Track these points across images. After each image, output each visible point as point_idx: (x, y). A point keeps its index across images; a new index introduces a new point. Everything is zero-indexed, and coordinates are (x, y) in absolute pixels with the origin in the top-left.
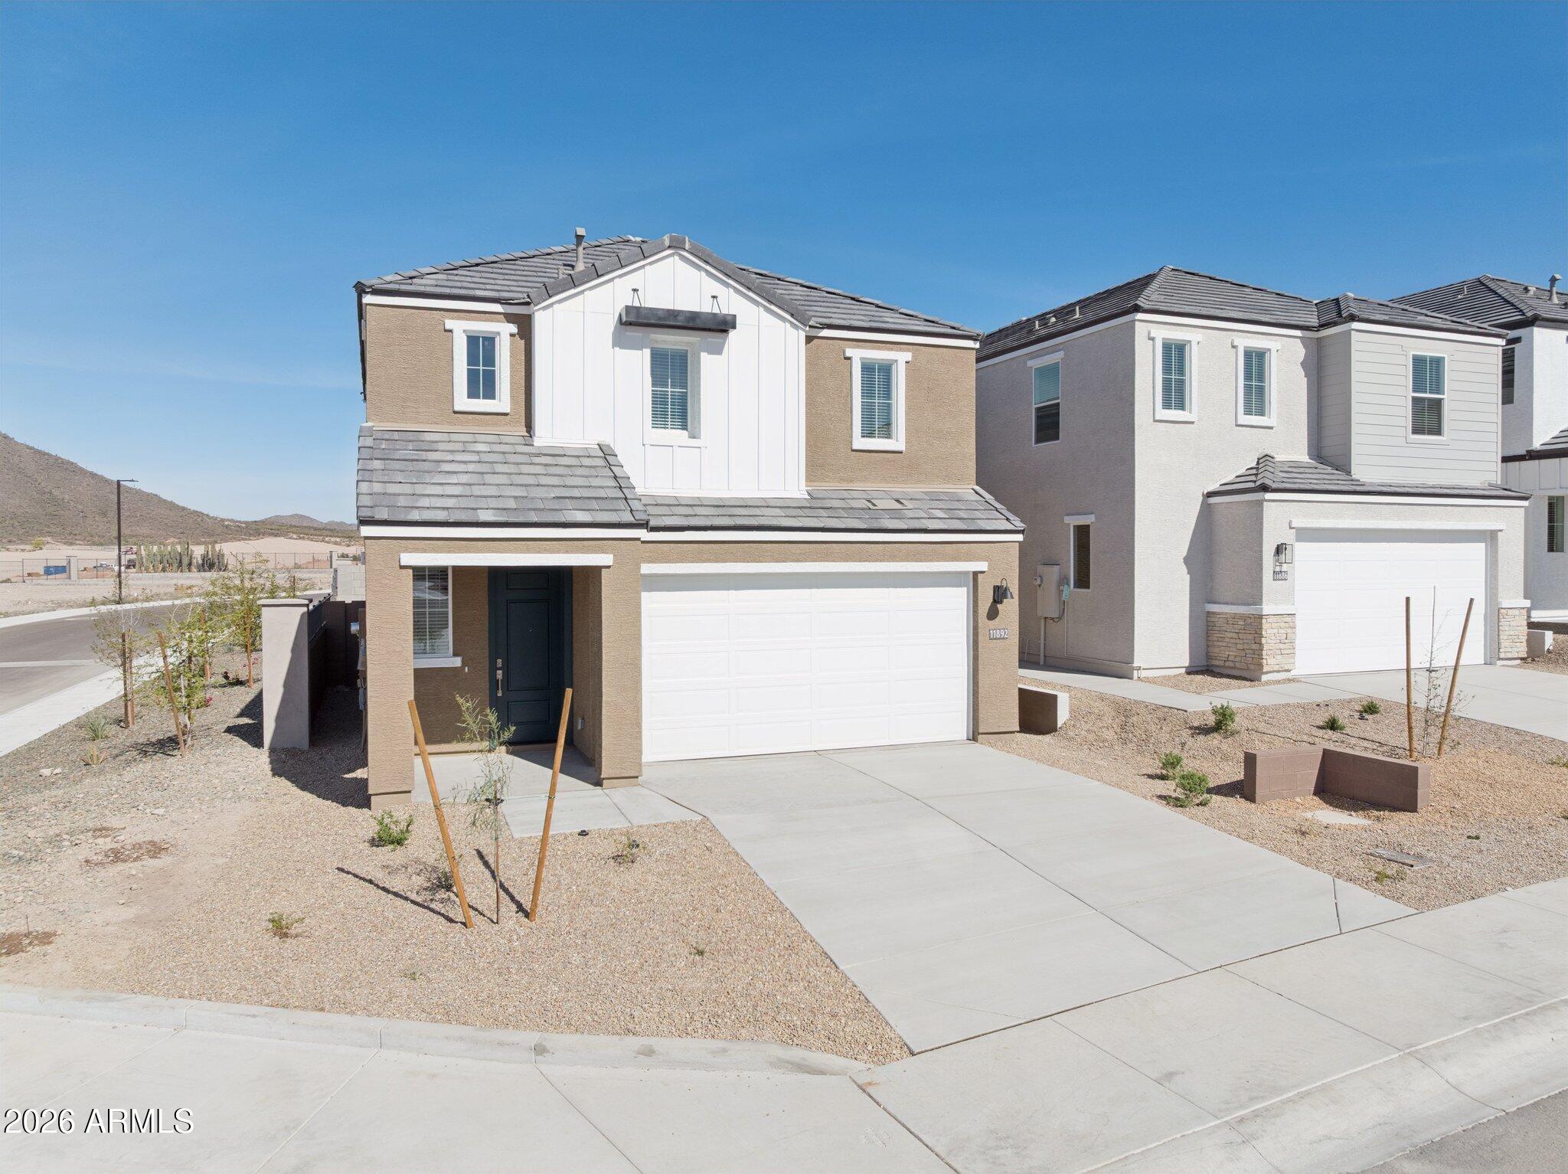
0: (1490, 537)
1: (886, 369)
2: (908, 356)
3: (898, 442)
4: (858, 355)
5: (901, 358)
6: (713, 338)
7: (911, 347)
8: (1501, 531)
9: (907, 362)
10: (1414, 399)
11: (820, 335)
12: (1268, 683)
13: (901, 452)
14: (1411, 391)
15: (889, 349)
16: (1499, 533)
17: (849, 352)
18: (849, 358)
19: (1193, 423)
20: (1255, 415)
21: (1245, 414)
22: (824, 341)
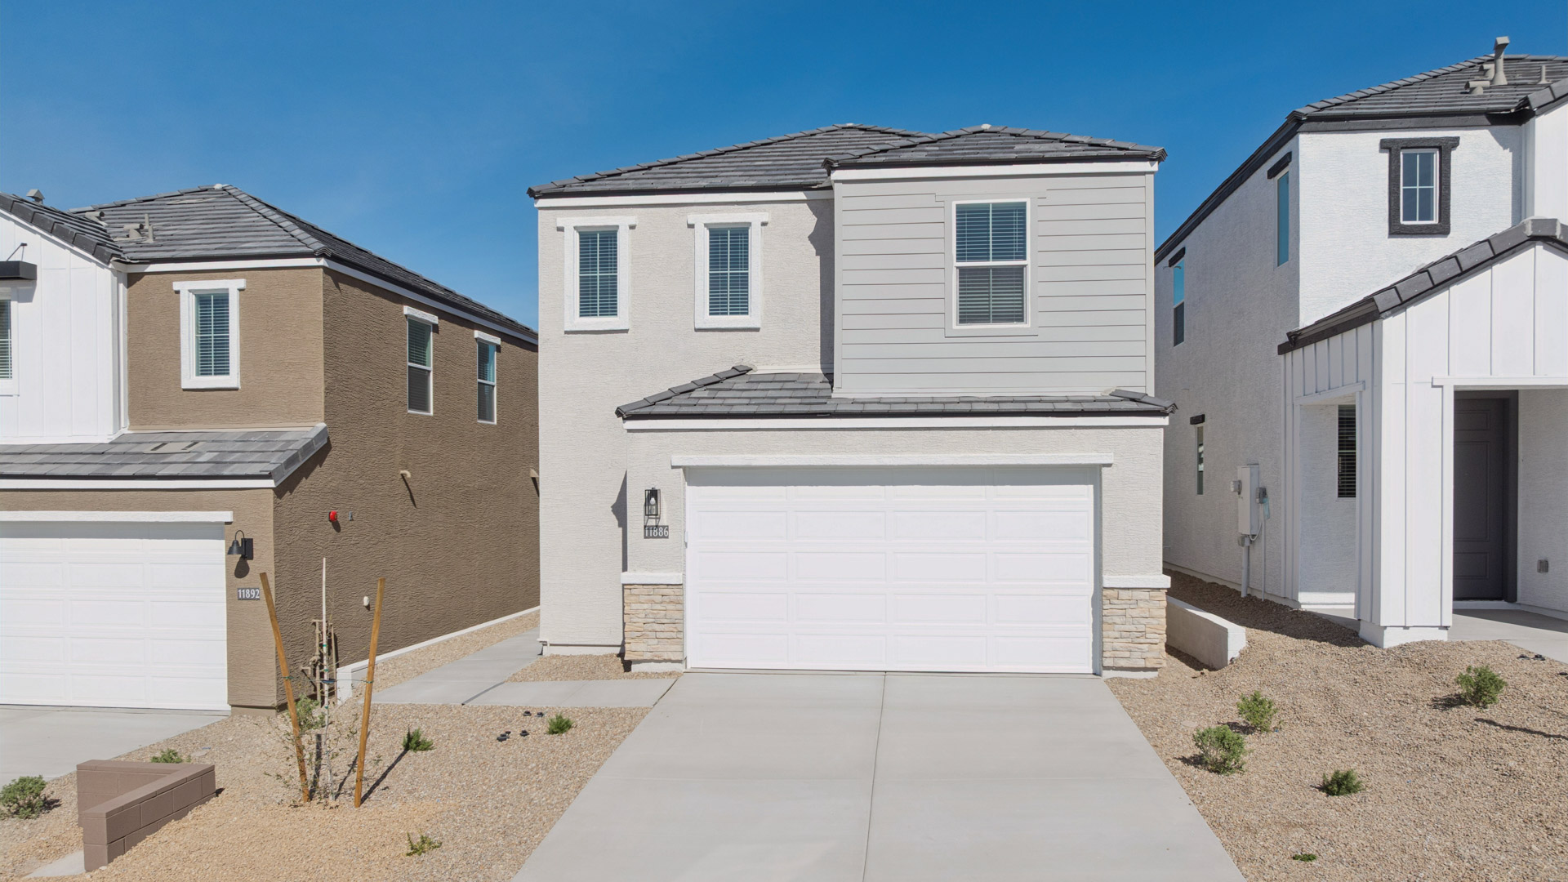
0: (1090, 474)
1: (222, 300)
2: (241, 283)
3: (232, 379)
4: (187, 289)
5: (233, 286)
6: (21, 286)
7: (246, 272)
8: (1109, 465)
9: (240, 290)
10: (962, 270)
11: (147, 270)
12: (638, 674)
13: (236, 389)
14: (955, 259)
15: (222, 278)
16: (1105, 470)
17: (176, 286)
18: (178, 292)
19: (626, 331)
20: (731, 314)
21: (711, 314)
22: (154, 276)
